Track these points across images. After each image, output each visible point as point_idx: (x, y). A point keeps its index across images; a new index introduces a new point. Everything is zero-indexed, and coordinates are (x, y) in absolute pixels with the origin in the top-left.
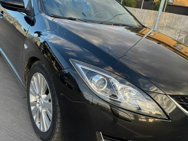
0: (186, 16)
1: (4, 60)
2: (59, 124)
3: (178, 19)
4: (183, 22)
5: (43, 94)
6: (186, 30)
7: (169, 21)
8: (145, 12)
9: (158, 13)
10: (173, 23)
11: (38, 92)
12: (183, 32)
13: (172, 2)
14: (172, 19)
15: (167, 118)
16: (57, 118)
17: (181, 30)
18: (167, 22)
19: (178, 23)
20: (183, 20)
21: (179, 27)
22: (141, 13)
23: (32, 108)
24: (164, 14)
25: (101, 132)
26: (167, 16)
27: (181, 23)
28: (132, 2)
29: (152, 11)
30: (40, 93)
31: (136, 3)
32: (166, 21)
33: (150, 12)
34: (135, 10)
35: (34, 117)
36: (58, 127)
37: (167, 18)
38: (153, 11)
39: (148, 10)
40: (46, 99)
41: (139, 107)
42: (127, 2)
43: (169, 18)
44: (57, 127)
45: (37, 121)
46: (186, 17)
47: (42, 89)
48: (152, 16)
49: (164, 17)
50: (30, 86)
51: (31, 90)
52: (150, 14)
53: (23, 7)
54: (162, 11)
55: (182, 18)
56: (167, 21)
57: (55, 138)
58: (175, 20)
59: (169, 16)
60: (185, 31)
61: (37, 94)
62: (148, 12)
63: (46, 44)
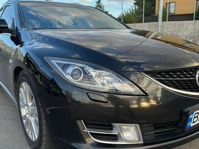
0: (188, 21)
1: (3, 90)
2: (44, 126)
3: (180, 26)
4: (187, 28)
5: (29, 103)
6: (192, 35)
7: (172, 29)
8: (146, 26)
9: (159, 23)
10: (176, 30)
11: (25, 103)
12: (189, 38)
13: (174, 12)
14: (175, 26)
15: (145, 95)
16: (42, 119)
17: (186, 36)
18: (170, 31)
19: (182, 30)
20: (186, 26)
21: (184, 34)
22: (142, 27)
23: (24, 121)
24: (165, 23)
25: (82, 120)
26: (169, 25)
27: (185, 29)
28: (133, 19)
29: (152, 24)
30: (27, 102)
31: (137, 20)
32: (168, 30)
33: (151, 24)
34: (135, 26)
35: (27, 130)
36: (45, 128)
37: (169, 27)
38: (154, 23)
39: (148, 23)
40: (32, 106)
41: (116, 89)
42: (128, 21)
43: (171, 27)
44: (43, 130)
45: (29, 133)
46: (188, 23)
47: (28, 97)
48: (153, 28)
49: (166, 27)
50: (20, 99)
51: (21, 103)
52: (151, 26)
53: (7, 28)
54: (162, 20)
55: (184, 24)
56: (170, 29)
57: (44, 142)
58: (178, 28)
59: (171, 24)
60: (190, 37)
61: (25, 105)
62: (148, 24)
63: (28, 55)
